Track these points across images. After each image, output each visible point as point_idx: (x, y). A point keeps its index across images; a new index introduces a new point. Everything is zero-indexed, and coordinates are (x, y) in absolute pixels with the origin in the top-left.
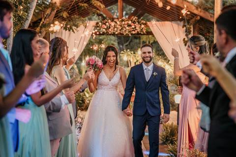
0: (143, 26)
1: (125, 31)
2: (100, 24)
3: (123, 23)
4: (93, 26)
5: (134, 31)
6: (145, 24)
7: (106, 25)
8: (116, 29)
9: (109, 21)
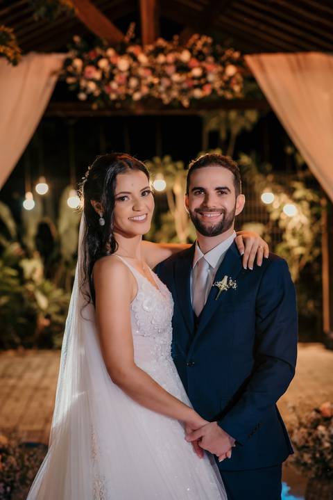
0: (231, 70)
1: (169, 89)
2: (78, 63)
3: (161, 59)
4: (53, 73)
5: (200, 87)
6: (240, 64)
7: (97, 68)
8: (133, 82)
9: (111, 52)
